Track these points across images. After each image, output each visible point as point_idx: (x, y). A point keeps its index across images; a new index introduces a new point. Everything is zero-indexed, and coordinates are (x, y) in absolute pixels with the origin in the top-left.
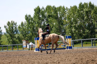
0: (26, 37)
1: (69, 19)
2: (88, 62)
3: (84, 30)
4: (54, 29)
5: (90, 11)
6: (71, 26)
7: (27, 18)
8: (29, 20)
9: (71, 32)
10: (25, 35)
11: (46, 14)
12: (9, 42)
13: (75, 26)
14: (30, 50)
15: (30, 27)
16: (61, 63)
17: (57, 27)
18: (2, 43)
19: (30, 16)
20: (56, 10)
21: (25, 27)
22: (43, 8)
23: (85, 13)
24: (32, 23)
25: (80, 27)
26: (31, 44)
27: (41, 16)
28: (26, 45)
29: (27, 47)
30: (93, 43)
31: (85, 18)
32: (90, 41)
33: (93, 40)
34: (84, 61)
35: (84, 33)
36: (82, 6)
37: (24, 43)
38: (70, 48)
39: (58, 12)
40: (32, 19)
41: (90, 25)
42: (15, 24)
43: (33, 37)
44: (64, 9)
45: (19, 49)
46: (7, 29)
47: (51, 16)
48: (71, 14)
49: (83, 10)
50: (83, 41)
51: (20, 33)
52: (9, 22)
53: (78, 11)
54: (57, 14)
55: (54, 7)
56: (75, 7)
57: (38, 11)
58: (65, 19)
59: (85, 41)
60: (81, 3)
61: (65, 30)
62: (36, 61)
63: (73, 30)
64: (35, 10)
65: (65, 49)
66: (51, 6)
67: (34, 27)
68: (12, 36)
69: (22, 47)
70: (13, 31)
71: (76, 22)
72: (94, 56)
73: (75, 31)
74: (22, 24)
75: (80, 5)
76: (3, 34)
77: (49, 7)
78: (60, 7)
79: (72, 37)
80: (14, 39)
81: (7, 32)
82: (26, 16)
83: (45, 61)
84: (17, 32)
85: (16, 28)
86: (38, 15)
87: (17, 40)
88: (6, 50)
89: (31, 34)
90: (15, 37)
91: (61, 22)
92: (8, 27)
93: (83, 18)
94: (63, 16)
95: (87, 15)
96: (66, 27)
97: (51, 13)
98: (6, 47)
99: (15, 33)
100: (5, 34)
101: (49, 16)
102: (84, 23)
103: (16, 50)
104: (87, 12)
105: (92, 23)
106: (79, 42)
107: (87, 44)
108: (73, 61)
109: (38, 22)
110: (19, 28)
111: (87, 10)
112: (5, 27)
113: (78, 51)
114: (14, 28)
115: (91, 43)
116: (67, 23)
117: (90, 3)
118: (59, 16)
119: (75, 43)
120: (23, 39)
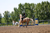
0: (14, 19)
1: (37, 10)
2: (46, 32)
3: (44, 16)
4: (29, 15)
5: (47, 6)
6: (37, 14)
7: (15, 9)
8: (16, 10)
9: (38, 16)
10: (14, 18)
11: (25, 7)
12: (6, 22)
13: (39, 14)
14: (17, 26)
15: (16, 14)
16: (32, 32)
17: (30, 14)
18: (2, 22)
19: (16, 8)
20: (30, 5)
21: (14, 14)
22: (23, 4)
23: (45, 7)
24: (17, 12)
25: (42, 14)
26: (17, 22)
27: (22, 8)
28: (15, 23)
29: (15, 24)
30: (49, 22)
31: (45, 9)
32: (47, 21)
33: (49, 21)
34: (44, 32)
35: (44, 17)
36: (43, 3)
37: (13, 22)
38: (37, 25)
39: (31, 6)
40: (17, 10)
41: (47, 13)
42: (9, 12)
43: (18, 19)
44: (34, 4)
45: (11, 25)
46: (4, 15)
47: (27, 8)
48: (37, 7)
49: (43, 5)
50: (44, 21)
51: (11, 17)
52: (5, 11)
53: (41, 5)
54: (30, 7)
55: (29, 3)
56: (40, 4)
57: (20, 5)
58: (34, 10)
59: (45, 21)
60: (43, 2)
61: (34, 16)
62: (19, 31)
63: (39, 15)
64: (19, 5)
65: (34, 25)
66: (27, 3)
67: (18, 14)
68: (7, 19)
69: (12, 24)
70: (7, 16)
71: (40, 12)
72: (49, 29)
73: (39, 16)
74: (12, 12)
75: (42, 2)
76: (3, 18)
77: (26, 4)
78: (32, 4)
79: (38, 19)
80: (8, 20)
81: (5, 16)
82: (14, 8)
83: (24, 32)
84: (10, 16)
85: (9, 14)
86: (20, 8)
87: (10, 21)
88: (4, 26)
89: (17, 17)
90: (9, 19)
91: (32, 12)
92: (5, 14)
93: (44, 9)
94: (33, 8)
95: (46, 8)
96: (35, 14)
97: (27, 7)
98: (4, 24)
99: (9, 17)
100: (3, 17)
101: (26, 8)
102: (44, 12)
103: (9, 26)
104: (46, 6)
105: (48, 12)
106: (42, 22)
107: (46, 23)
108: (39, 31)
109: (20, 11)
110: (11, 14)
111: (46, 5)
112: (3, 14)
113: (41, 27)
114: (8, 14)
115: (48, 22)
116: (35, 12)
117: (47, 2)
118: (31, 8)
119: (40, 22)
120: (13, 20)
